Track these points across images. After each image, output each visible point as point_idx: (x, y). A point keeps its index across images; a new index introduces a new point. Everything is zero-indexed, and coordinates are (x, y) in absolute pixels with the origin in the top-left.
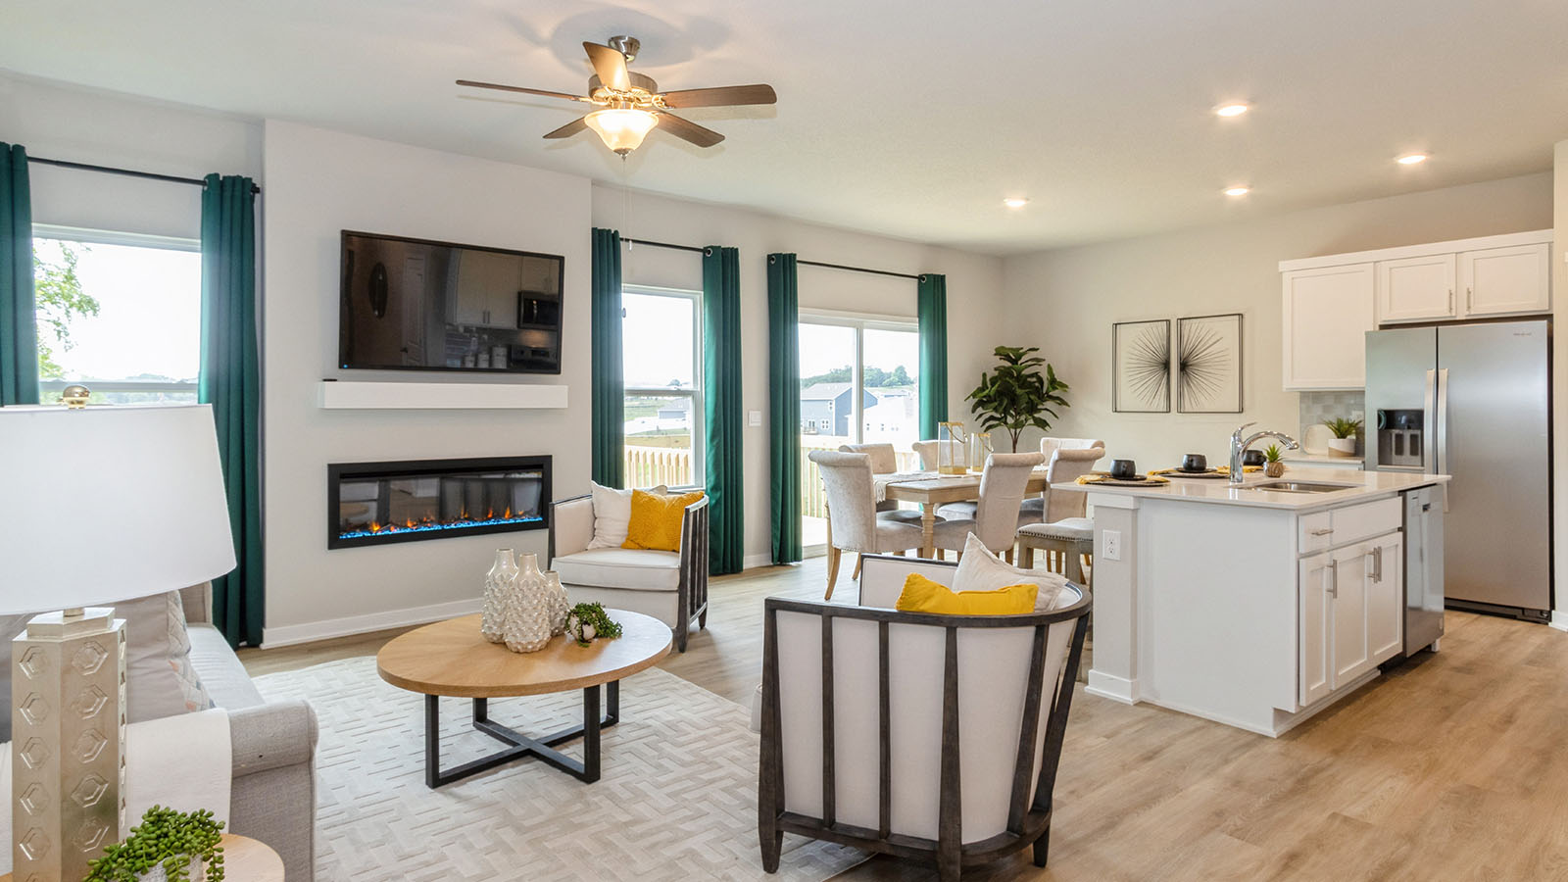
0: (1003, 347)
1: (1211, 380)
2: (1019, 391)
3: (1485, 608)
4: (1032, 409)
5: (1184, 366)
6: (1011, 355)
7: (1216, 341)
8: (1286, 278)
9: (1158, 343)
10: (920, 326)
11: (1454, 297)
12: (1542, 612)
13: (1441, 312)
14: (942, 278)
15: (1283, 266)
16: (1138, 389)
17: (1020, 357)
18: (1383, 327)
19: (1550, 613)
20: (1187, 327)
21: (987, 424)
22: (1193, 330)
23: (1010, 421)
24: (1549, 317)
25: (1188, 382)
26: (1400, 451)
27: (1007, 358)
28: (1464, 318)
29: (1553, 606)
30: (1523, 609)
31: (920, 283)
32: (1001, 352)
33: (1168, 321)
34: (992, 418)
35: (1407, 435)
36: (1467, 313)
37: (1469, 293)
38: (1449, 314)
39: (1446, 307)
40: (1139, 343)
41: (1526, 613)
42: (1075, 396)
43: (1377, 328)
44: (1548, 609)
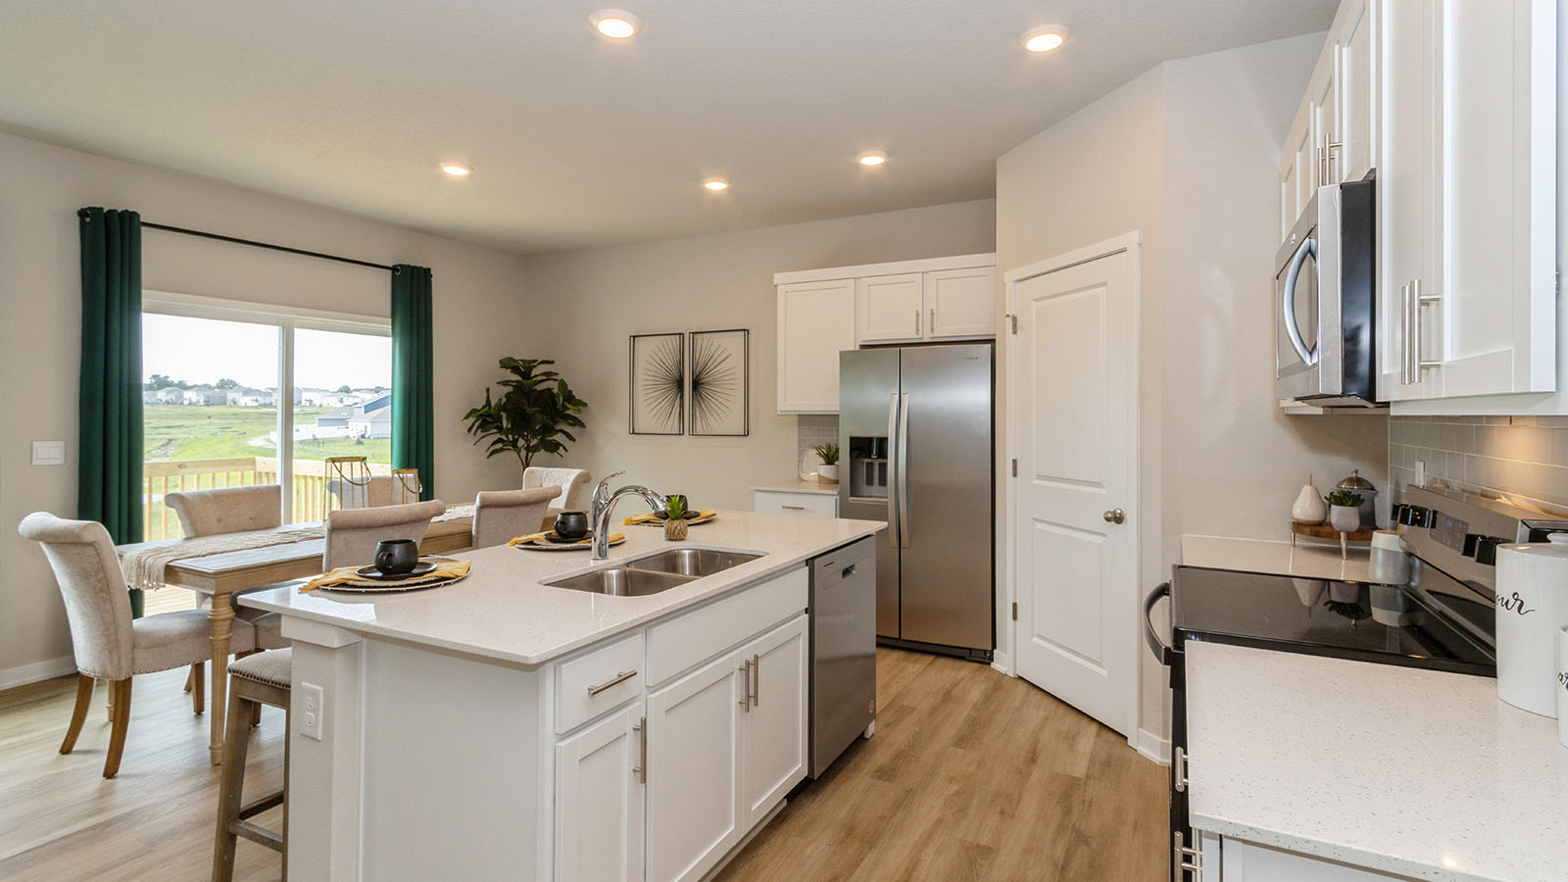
0: (511, 359)
1: (721, 400)
2: (530, 410)
3: (939, 650)
4: (548, 430)
5: (697, 384)
6: (522, 369)
7: (725, 356)
8: (781, 290)
9: (670, 360)
10: (393, 329)
11: (920, 318)
12: (985, 651)
13: (907, 333)
14: (427, 273)
15: (779, 278)
16: (654, 410)
17: (530, 369)
18: (862, 347)
19: (992, 651)
20: (699, 342)
21: (492, 449)
22: (705, 343)
23: (521, 443)
24: (992, 341)
25: (700, 404)
26: (870, 482)
27: (515, 370)
28: (929, 340)
29: (994, 646)
30: (970, 649)
31: (393, 276)
32: (508, 364)
33: (681, 334)
34: (500, 441)
35: (877, 462)
36: (931, 335)
37: (932, 314)
38: (916, 336)
39: (914, 329)
40: (654, 357)
41: (973, 654)
42: (594, 417)
43: (858, 348)
44: (990, 649)
